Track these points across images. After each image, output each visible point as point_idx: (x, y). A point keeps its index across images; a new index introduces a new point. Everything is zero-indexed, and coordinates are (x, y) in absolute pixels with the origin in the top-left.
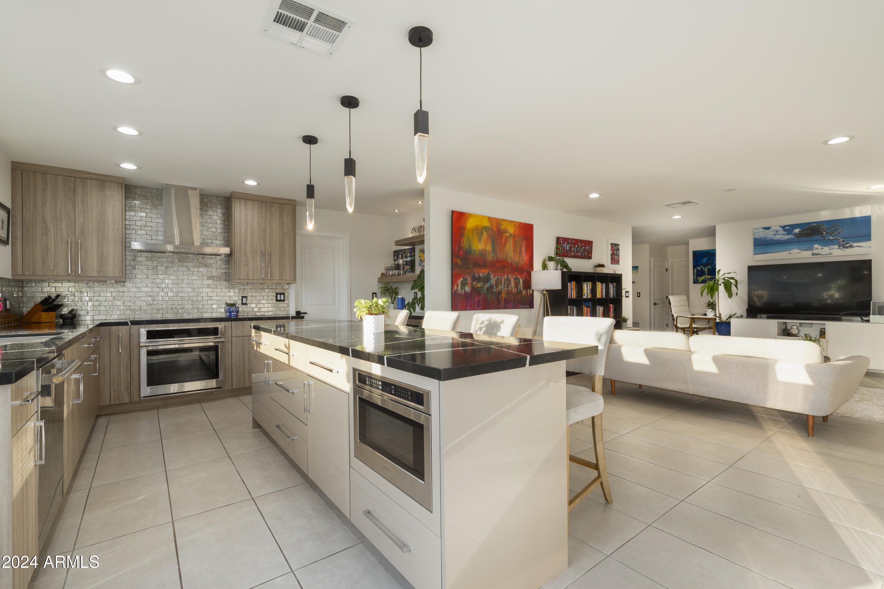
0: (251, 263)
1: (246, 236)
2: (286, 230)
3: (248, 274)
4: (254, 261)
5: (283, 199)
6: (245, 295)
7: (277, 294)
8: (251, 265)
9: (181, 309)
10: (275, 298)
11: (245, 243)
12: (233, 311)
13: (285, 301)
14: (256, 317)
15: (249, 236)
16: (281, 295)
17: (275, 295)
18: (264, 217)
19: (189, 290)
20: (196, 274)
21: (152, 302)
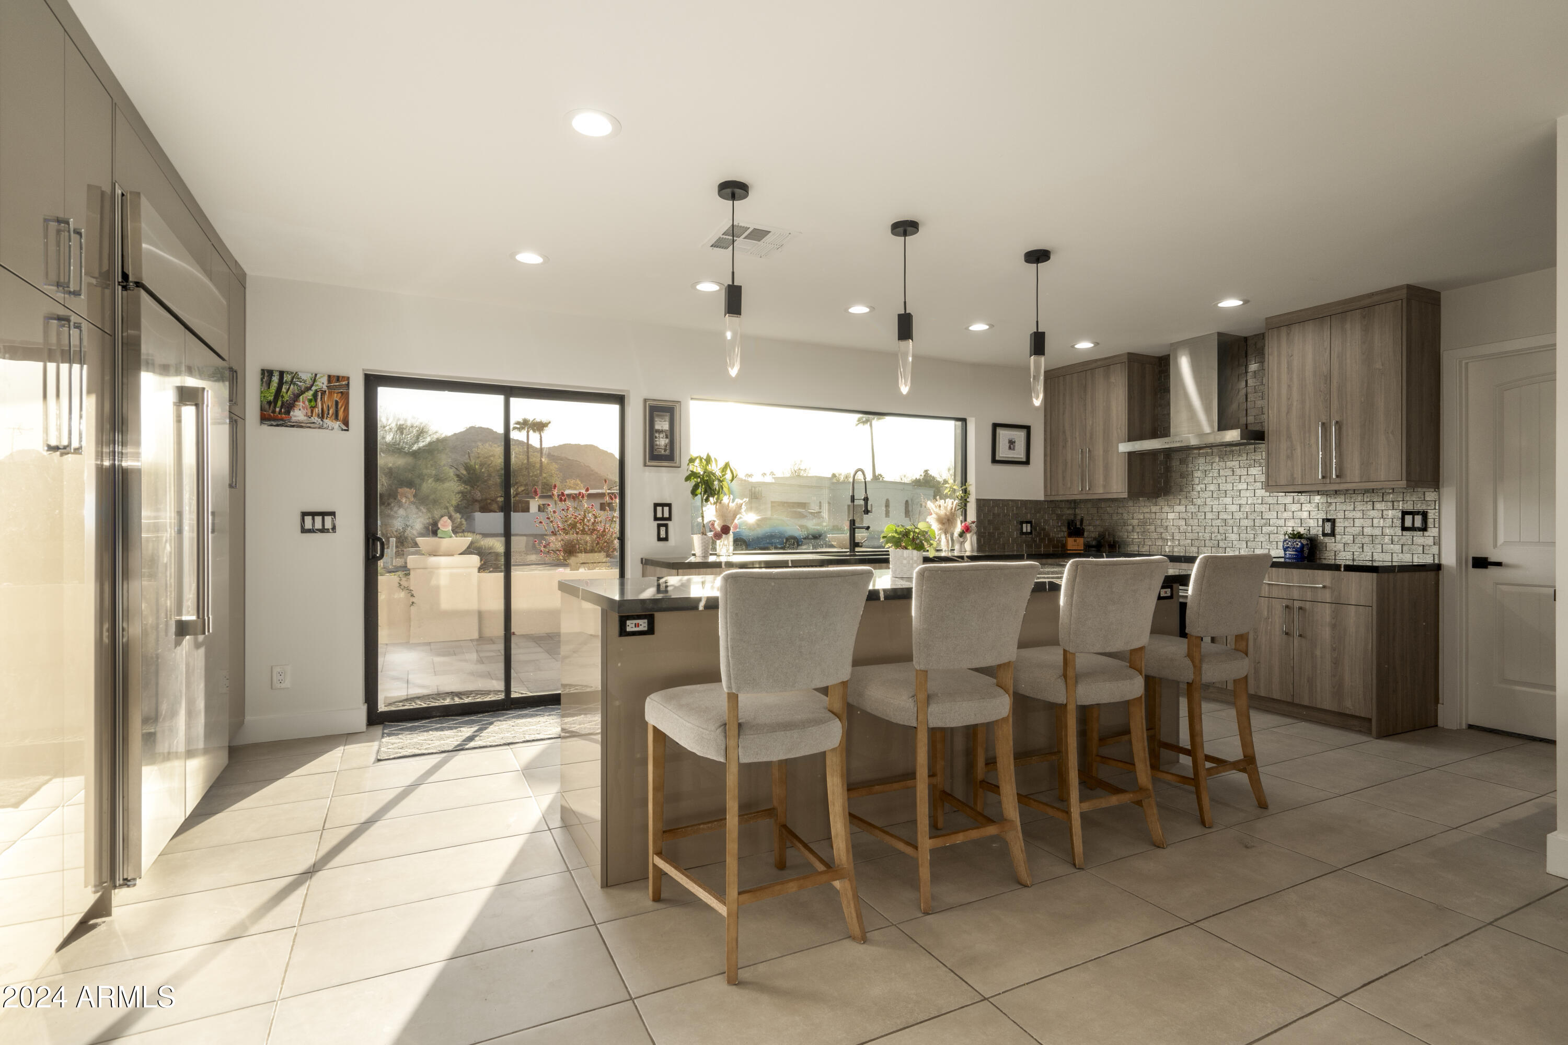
0: (1299, 451)
1: (1289, 399)
2: (1378, 366)
3: (1292, 475)
4: (1304, 447)
5: (1371, 295)
6: (1330, 516)
7: (1404, 513)
8: (1299, 454)
9: (1222, 540)
10: (1398, 523)
11: (1288, 413)
12: (1289, 547)
13: (1429, 529)
14: (1355, 564)
15: (1295, 395)
16: (1416, 516)
17: (1400, 515)
18: (1326, 349)
19: (1234, 508)
20: (1245, 479)
21: (1186, 527)
